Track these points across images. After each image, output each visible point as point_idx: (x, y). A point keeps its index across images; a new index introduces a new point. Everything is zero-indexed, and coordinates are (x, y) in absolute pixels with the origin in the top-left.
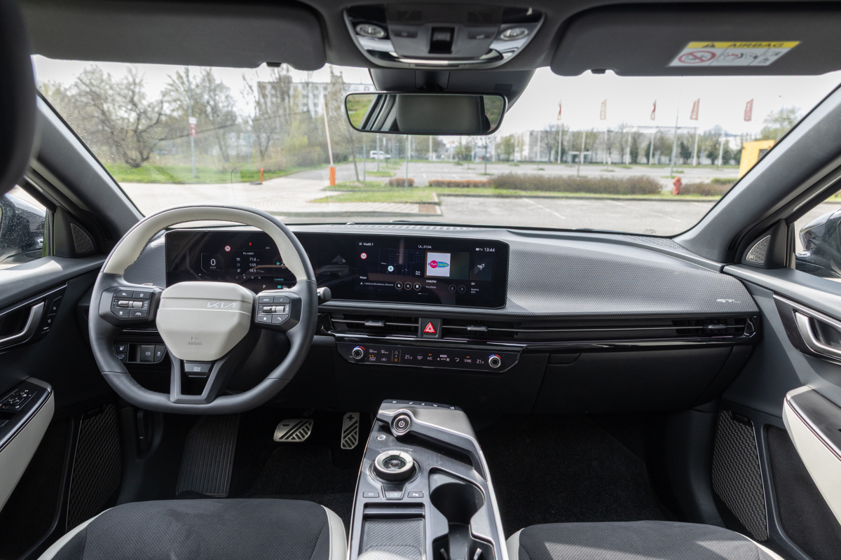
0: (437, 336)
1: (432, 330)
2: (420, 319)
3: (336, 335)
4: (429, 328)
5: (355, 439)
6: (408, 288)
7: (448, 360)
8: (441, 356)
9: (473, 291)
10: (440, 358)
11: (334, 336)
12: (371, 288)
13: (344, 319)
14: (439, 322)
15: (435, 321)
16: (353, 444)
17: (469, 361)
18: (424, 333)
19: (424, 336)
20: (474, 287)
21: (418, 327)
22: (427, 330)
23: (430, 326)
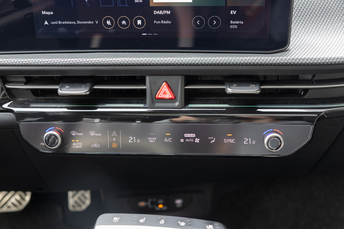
0: (177, 104)
1: (168, 95)
2: (148, 79)
3: (16, 110)
4: (165, 92)
5: (86, 198)
6: (124, 26)
7: (197, 140)
8: (186, 135)
9: (234, 24)
10: (185, 138)
11: (12, 111)
12: (62, 30)
13: (26, 84)
14: (178, 82)
15: (173, 79)
16: (84, 203)
17: (232, 141)
18: (155, 100)
19: (157, 105)
20: (234, 17)
21: (145, 90)
22: (160, 95)
23: (164, 88)
